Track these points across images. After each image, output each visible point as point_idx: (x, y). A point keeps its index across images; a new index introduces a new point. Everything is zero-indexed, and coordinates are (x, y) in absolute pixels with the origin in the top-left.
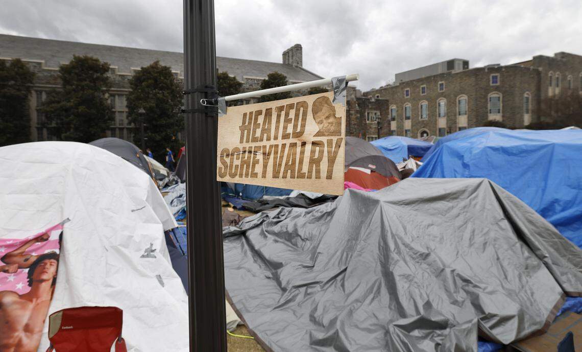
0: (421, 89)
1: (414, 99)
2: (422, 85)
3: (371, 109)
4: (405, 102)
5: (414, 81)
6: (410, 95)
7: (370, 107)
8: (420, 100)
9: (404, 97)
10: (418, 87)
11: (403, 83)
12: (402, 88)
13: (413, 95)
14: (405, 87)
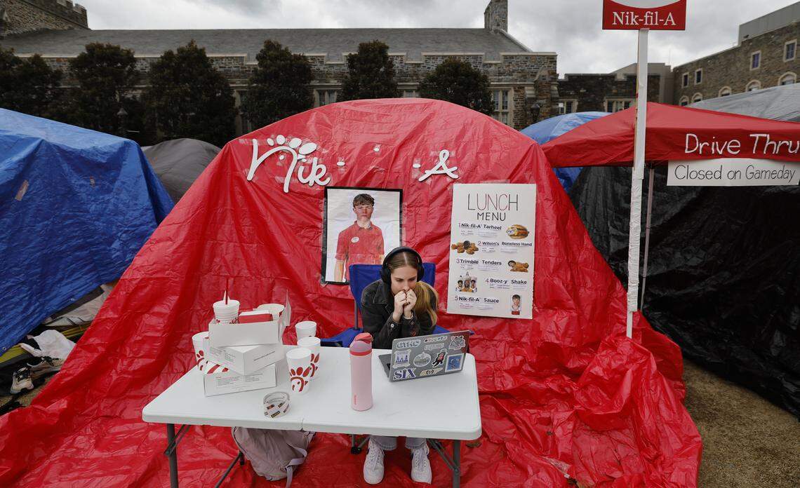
0: (785, 48)
1: (768, 72)
2: (788, 39)
3: (616, 95)
4: (749, 80)
5: (772, 33)
6: (759, 65)
7: (614, 91)
8: (779, 72)
9: (748, 70)
10: (780, 45)
11: (750, 41)
12: (747, 52)
13: (767, 62)
14: (753, 49)
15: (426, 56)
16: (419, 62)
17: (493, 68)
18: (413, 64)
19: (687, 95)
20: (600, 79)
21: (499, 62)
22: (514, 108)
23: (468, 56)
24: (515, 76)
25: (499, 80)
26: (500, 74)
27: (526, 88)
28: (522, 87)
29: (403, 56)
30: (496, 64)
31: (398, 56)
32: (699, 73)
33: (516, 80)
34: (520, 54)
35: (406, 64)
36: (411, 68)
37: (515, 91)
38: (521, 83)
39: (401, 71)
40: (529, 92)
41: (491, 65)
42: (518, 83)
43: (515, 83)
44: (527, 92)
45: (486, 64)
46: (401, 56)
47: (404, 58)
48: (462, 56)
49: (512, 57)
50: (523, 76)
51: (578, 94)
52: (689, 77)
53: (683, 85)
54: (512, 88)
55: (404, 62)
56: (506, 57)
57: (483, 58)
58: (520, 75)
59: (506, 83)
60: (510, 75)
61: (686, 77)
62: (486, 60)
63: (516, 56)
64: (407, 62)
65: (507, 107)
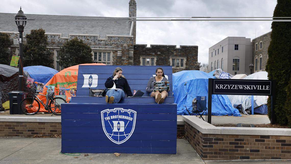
7: (175, 54)
15: (71, 35)
16: (67, 38)
17: (103, 42)
18: (64, 39)
19: (257, 55)
20: (168, 47)
21: (106, 39)
22: (112, 61)
23: (90, 36)
24: (113, 46)
25: (105, 48)
26: (106, 45)
27: (118, 52)
28: (116, 51)
29: (60, 35)
30: (104, 40)
31: (57, 35)
32: (261, 43)
33: (114, 48)
34: (116, 36)
35: (61, 39)
36: (64, 41)
37: (113, 53)
38: (116, 49)
39: (59, 42)
40: (119, 54)
41: (102, 40)
42: (114, 49)
43: (113, 49)
44: (118, 54)
45: (99, 40)
46: (59, 35)
47: (61, 36)
48: (88, 36)
49: (112, 37)
50: (117, 46)
51: (156, 54)
52: (258, 45)
53: (256, 49)
54: (112, 52)
55: (60, 38)
56: (109, 37)
57: (98, 37)
58: (116, 46)
59: (108, 49)
60: (110, 45)
61: (257, 45)
62: (99, 38)
63: (114, 37)
64: (62, 38)
65: (110, 60)
